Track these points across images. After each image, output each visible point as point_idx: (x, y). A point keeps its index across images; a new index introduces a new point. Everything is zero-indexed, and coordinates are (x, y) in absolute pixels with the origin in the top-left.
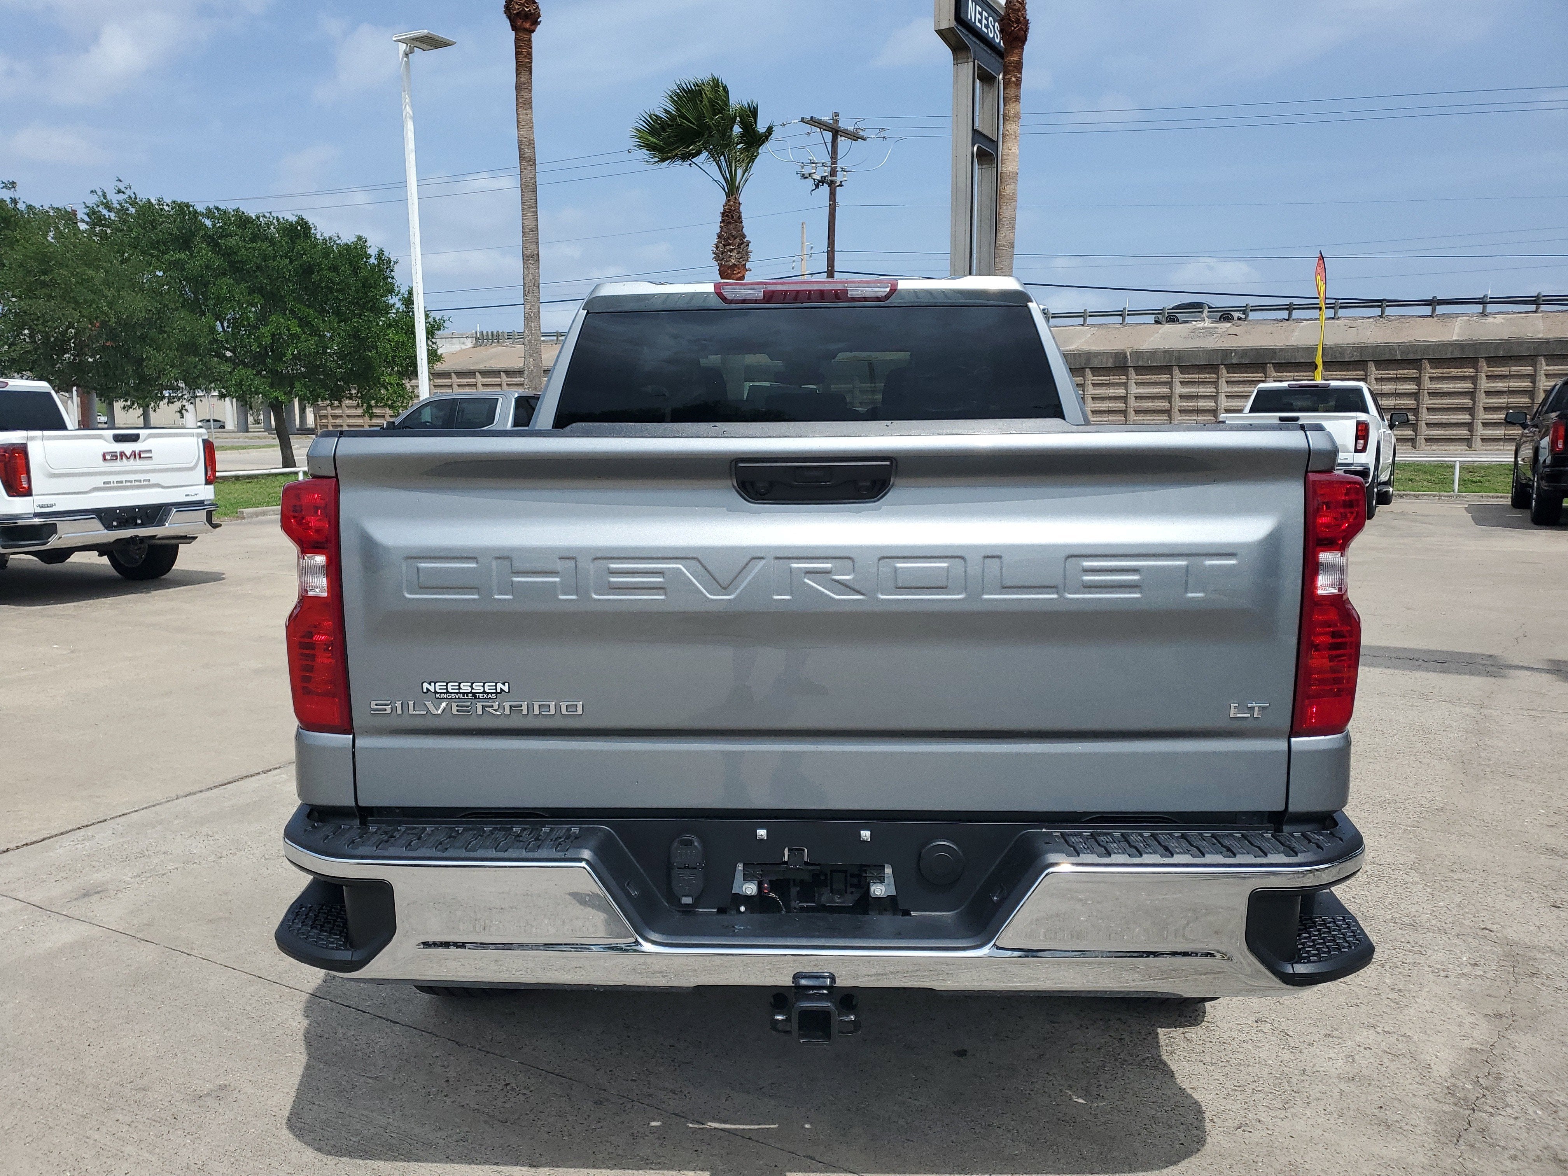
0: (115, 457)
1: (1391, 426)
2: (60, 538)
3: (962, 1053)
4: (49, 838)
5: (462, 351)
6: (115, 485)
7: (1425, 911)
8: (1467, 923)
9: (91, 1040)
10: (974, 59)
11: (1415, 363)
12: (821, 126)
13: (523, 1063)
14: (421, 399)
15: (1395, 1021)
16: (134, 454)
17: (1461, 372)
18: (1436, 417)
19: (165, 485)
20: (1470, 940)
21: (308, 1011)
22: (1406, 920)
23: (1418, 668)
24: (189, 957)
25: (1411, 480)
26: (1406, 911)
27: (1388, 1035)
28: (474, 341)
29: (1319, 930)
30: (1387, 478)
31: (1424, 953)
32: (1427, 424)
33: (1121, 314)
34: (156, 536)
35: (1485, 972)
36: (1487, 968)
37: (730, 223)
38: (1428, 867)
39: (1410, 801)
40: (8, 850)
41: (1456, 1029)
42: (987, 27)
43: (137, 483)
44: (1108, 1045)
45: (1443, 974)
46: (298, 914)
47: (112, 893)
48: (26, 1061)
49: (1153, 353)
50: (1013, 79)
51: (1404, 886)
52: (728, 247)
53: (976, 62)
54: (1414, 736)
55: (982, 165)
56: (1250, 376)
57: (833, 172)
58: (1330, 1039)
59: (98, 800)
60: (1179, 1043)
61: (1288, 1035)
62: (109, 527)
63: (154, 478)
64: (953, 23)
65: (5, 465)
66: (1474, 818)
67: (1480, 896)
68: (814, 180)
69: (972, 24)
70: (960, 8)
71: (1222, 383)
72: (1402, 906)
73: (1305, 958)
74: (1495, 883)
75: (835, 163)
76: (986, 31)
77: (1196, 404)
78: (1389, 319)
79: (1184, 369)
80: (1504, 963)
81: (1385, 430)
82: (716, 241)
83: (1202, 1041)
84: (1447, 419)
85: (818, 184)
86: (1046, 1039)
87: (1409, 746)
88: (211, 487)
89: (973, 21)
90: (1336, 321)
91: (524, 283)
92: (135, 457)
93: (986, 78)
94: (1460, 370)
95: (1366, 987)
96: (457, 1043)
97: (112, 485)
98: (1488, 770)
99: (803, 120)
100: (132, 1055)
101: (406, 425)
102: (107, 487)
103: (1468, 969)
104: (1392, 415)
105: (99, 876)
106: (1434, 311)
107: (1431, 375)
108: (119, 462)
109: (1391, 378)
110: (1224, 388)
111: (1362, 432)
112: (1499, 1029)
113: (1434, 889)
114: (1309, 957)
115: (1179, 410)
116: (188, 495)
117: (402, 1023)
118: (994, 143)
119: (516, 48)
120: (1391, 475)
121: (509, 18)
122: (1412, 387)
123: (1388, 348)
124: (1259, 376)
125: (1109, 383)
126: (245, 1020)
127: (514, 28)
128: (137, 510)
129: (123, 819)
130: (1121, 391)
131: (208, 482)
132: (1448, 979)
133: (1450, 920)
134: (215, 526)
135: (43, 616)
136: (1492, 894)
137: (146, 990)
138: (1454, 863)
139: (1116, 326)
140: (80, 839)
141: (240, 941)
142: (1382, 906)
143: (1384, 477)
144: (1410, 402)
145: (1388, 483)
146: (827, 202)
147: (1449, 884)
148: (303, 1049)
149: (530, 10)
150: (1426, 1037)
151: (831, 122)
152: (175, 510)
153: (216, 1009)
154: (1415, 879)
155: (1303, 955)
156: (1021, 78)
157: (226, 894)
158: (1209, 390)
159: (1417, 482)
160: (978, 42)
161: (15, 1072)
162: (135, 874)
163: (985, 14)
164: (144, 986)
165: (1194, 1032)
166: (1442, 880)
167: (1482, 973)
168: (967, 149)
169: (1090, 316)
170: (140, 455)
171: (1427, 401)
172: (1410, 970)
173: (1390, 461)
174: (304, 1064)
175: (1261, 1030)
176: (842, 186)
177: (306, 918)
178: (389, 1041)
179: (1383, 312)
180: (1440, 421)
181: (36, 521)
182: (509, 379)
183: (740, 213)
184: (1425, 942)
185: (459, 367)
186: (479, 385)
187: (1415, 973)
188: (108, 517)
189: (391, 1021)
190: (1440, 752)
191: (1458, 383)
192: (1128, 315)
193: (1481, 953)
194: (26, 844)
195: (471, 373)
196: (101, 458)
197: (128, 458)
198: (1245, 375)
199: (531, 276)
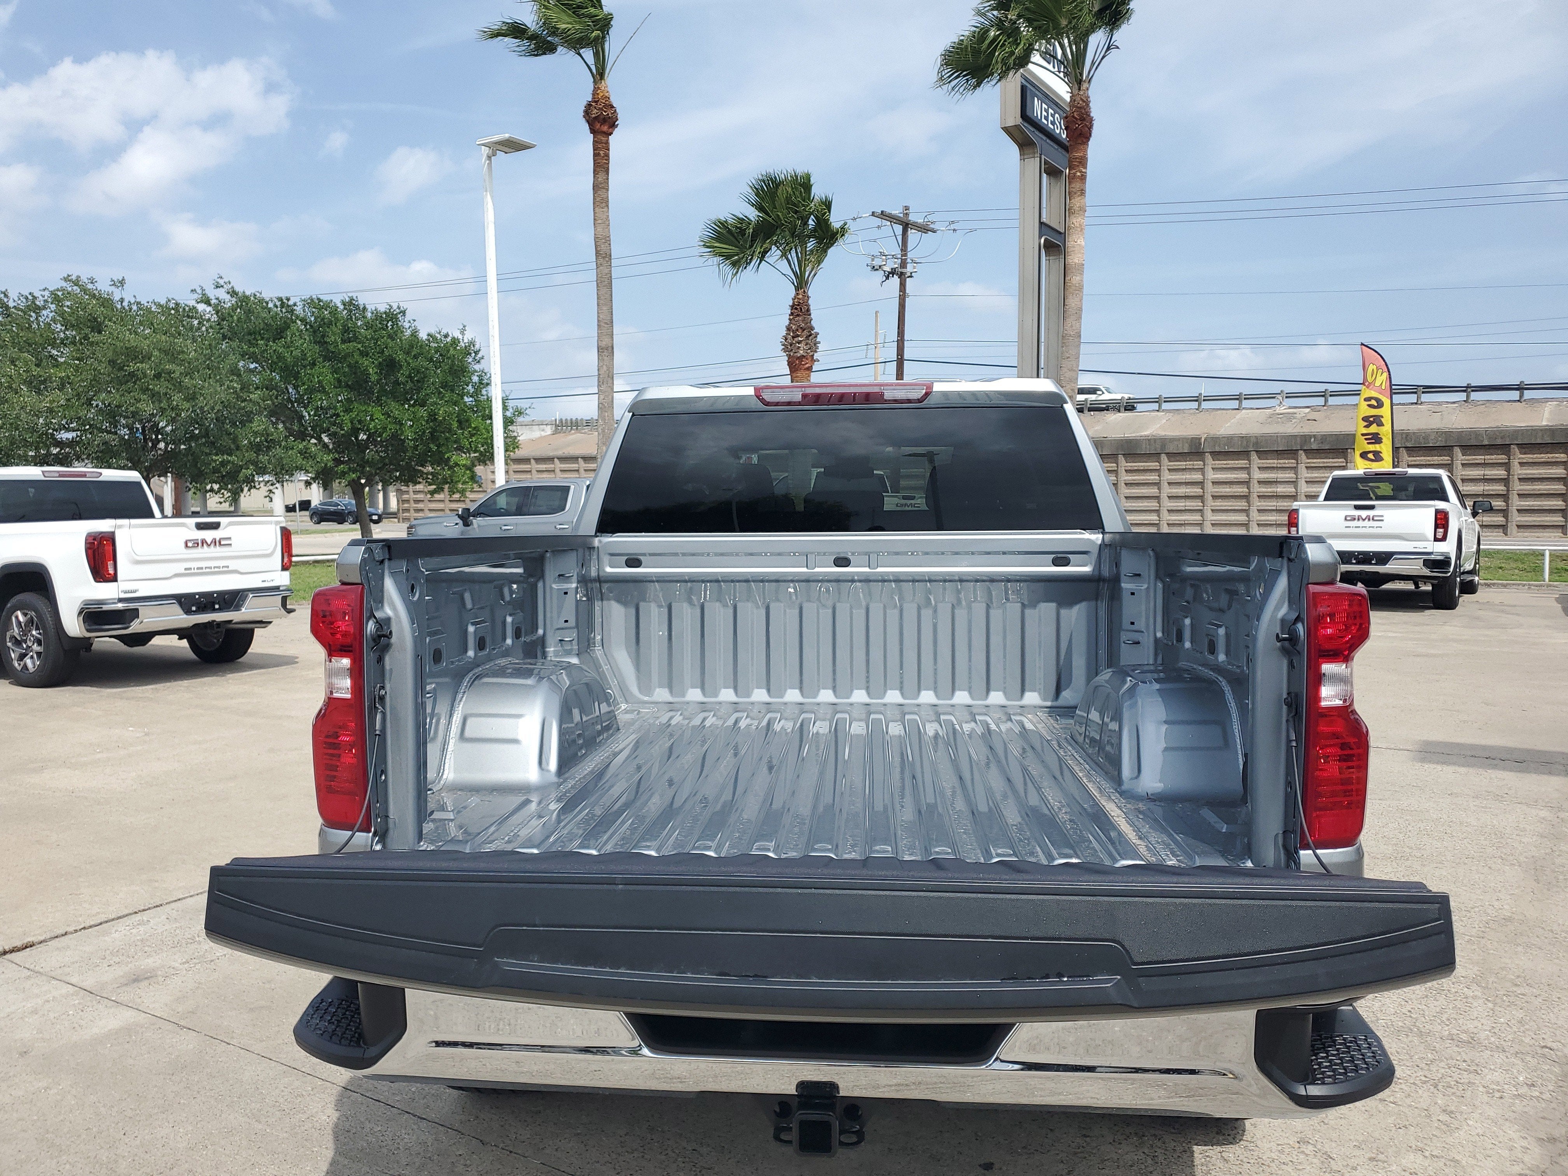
0: (196, 544)
1: (1475, 514)
2: (142, 622)
3: (988, 1166)
4: (107, 922)
5: (542, 438)
6: (196, 571)
7: (1485, 1027)
8: (1527, 1040)
9: (126, 1129)
10: (1041, 155)
11: (1504, 448)
12: (892, 220)
13: (544, 1164)
14: (497, 486)
15: (1444, 1145)
16: (214, 542)
17: (1552, 458)
18: (1527, 503)
19: (242, 571)
20: (1529, 1058)
21: (339, 1104)
22: (1464, 1037)
23: (1495, 767)
24: (229, 1046)
25: (1501, 568)
26: (1464, 1027)
27: (1436, 1159)
28: (554, 429)
29: (1338, 1050)
30: (1472, 567)
31: (1480, 1072)
32: (1518, 510)
33: (1197, 399)
34: (232, 621)
35: (1541, 1093)
36: (1544, 1089)
37: (798, 315)
38: (1491, 980)
39: (1477, 909)
40: (66, 934)
41: (1506, 1153)
42: (1053, 123)
43: (216, 570)
44: (1141, 1161)
45: (1497, 1095)
46: (318, 1009)
47: (161, 979)
48: (63, 1147)
49: (1230, 439)
50: (1079, 174)
51: (1465, 1000)
52: (796, 339)
53: (1043, 157)
54: (1485, 839)
55: (1049, 256)
56: (1330, 462)
57: (904, 264)
58: (1375, 1163)
59: (156, 884)
60: (1215, 1162)
61: (1331, 1158)
62: (188, 612)
63: (233, 565)
64: (1019, 121)
65: (94, 552)
66: (1543, 928)
67: (1543, 1012)
68: (885, 271)
69: (1037, 121)
70: (1026, 106)
71: (1302, 468)
72: (1460, 1022)
73: (1319, 1079)
74: (1559, 998)
75: (906, 255)
76: (1052, 127)
77: (1275, 490)
78: (1476, 403)
79: (1262, 454)
80: (1561, 1083)
81: (1467, 518)
82: (784, 333)
83: (1239, 1162)
84: (1540, 506)
85: (888, 276)
86: (1076, 1153)
87: (1479, 851)
88: (286, 574)
89: (1039, 118)
90: (1419, 406)
91: (599, 374)
92: (215, 544)
93: (1053, 172)
94: (1551, 455)
95: (1416, 1108)
96: (481, 1141)
97: (193, 571)
98: (1561, 877)
99: (873, 214)
100: (164, 1145)
101: (480, 511)
102: (188, 573)
103: (1524, 1090)
104: (1475, 502)
105: (150, 961)
106: (1521, 396)
107: (1520, 461)
108: (199, 549)
109: (1479, 464)
110: (1304, 474)
111: (1442, 520)
112: (1553, 1155)
113: (1495, 1004)
114: (1323, 1078)
115: (1258, 496)
116: (265, 581)
117: (429, 1119)
118: (1062, 235)
119: (594, 150)
120: (1476, 563)
121: (588, 121)
122: (1501, 473)
123: (1476, 433)
124: (1340, 461)
125: (1186, 469)
126: (277, 1113)
127: (593, 131)
128: (215, 595)
129: (178, 904)
130: (1197, 477)
131: (285, 568)
132: (1502, 1100)
133: (1510, 1037)
134: (290, 611)
135: (121, 699)
136: (1555, 1010)
137: (184, 1079)
138: (1518, 977)
139: (1192, 411)
140: (135, 924)
141: (279, 1031)
142: (1439, 1021)
143: (1468, 566)
144: (1500, 488)
145: (1472, 572)
146: (897, 293)
147: (1512, 999)
148: (331, 1145)
149: (608, 114)
150: (1474, 1162)
151: (901, 215)
152: (251, 596)
153: (249, 1101)
154: (1476, 993)
155: (1318, 1076)
156: (1086, 173)
157: (269, 982)
158: (1289, 475)
159: (1507, 569)
160: (1044, 138)
161: (52, 1159)
162: (184, 960)
163: (1051, 111)
164: (183, 1075)
165: (1232, 1152)
166: (1504, 995)
167: (1538, 1094)
168: (1034, 240)
169: (1165, 402)
170: (220, 542)
171: (1517, 487)
172: (1463, 1090)
173: (1474, 549)
174: (329, 1160)
175: (1303, 1152)
176: (911, 277)
177: (325, 1013)
178: (414, 1138)
179: (1468, 397)
180: (1533, 508)
181: (120, 606)
182: (587, 465)
183: (808, 306)
184: (1482, 1061)
185: (538, 454)
186: (557, 471)
187: (1468, 1094)
188: (187, 602)
189: (419, 1117)
190: (1511, 858)
191: (1549, 469)
192: (1204, 400)
193: (1539, 1072)
194: (84, 928)
195: (550, 459)
196: (183, 545)
197: (209, 545)
198: (1325, 460)
199: (605, 368)
